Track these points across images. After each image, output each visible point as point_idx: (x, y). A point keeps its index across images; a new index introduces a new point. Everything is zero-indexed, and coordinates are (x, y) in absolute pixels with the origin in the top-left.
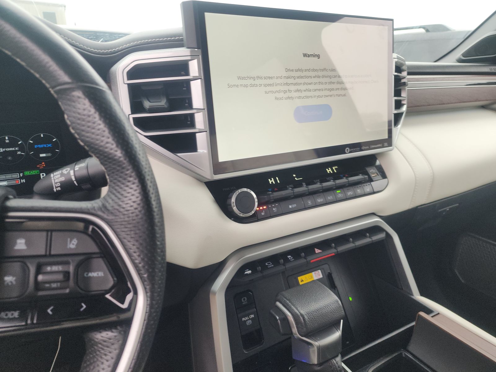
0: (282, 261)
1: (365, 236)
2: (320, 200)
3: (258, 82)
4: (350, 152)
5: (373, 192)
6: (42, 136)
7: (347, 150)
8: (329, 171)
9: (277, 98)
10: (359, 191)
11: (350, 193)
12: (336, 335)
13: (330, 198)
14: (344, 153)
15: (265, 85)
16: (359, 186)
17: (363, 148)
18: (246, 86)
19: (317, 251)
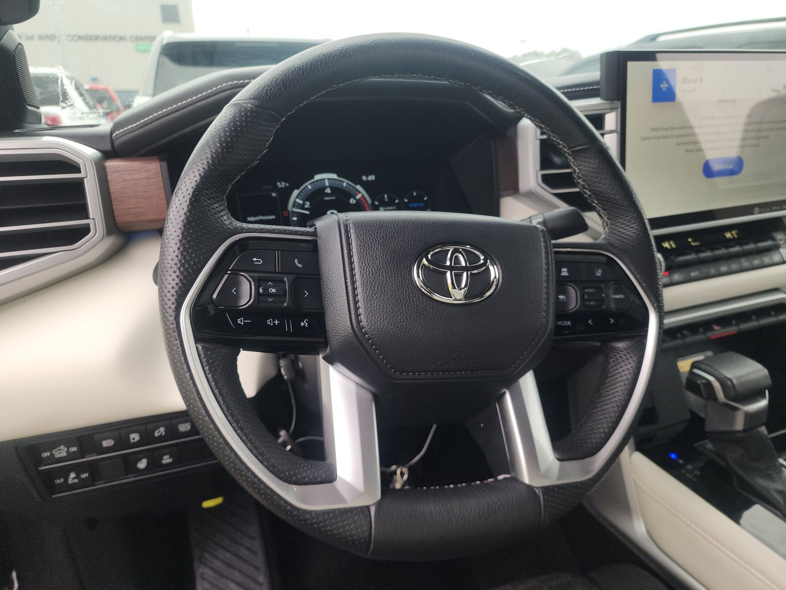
0: (679, 335)
1: (769, 315)
2: (724, 269)
3: (670, 133)
4: (760, 213)
5: (782, 261)
6: (415, 194)
7: (756, 211)
8: (728, 235)
9: (687, 151)
10: (766, 260)
11: (756, 262)
12: (763, 403)
13: (734, 266)
14: (752, 213)
15: (677, 136)
16: (766, 254)
17: (774, 208)
18: (658, 138)
19: (716, 328)
